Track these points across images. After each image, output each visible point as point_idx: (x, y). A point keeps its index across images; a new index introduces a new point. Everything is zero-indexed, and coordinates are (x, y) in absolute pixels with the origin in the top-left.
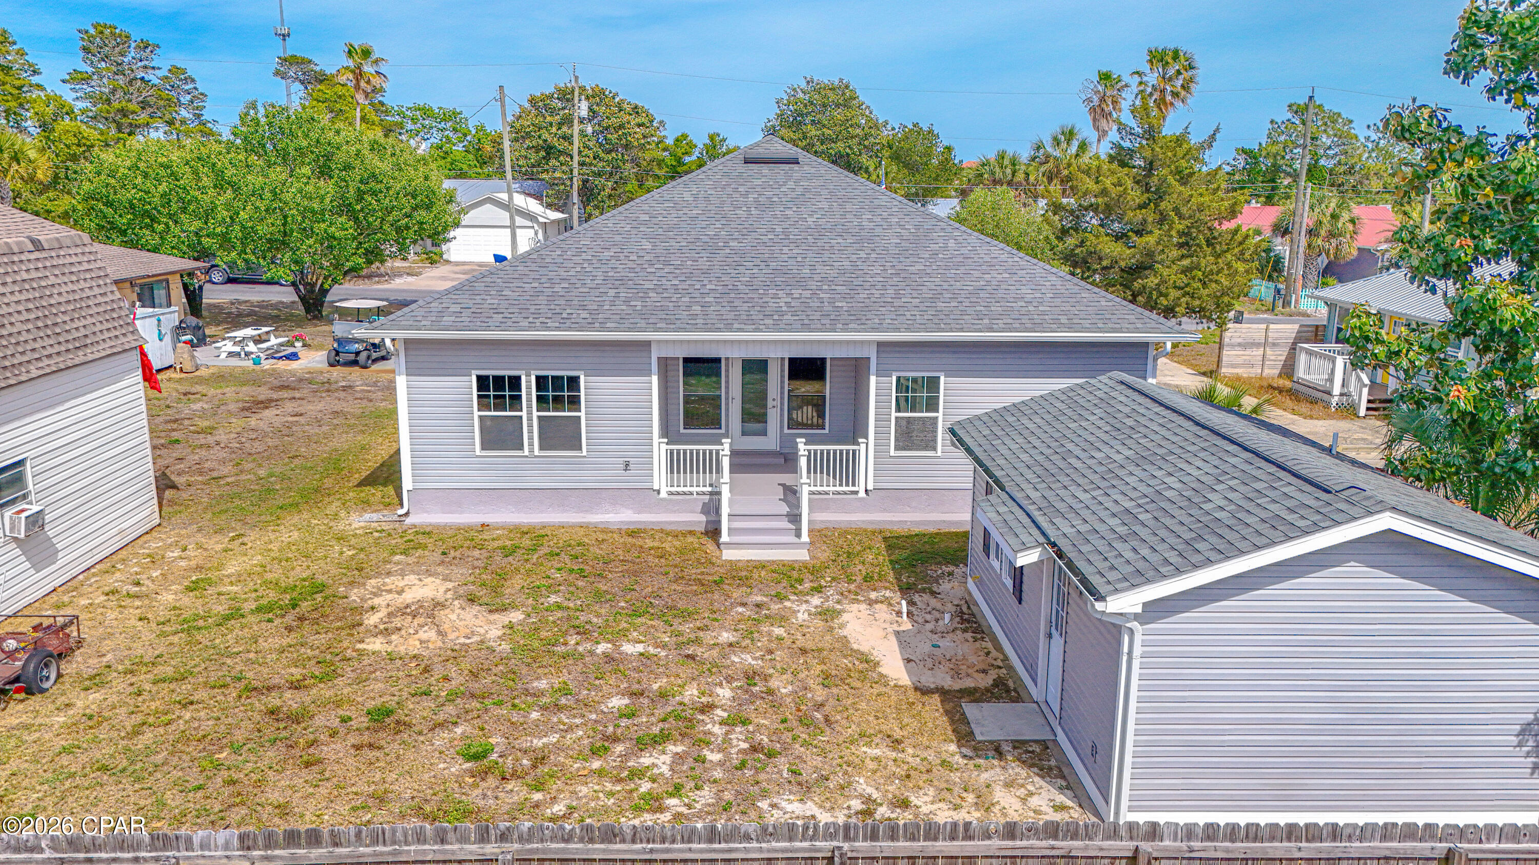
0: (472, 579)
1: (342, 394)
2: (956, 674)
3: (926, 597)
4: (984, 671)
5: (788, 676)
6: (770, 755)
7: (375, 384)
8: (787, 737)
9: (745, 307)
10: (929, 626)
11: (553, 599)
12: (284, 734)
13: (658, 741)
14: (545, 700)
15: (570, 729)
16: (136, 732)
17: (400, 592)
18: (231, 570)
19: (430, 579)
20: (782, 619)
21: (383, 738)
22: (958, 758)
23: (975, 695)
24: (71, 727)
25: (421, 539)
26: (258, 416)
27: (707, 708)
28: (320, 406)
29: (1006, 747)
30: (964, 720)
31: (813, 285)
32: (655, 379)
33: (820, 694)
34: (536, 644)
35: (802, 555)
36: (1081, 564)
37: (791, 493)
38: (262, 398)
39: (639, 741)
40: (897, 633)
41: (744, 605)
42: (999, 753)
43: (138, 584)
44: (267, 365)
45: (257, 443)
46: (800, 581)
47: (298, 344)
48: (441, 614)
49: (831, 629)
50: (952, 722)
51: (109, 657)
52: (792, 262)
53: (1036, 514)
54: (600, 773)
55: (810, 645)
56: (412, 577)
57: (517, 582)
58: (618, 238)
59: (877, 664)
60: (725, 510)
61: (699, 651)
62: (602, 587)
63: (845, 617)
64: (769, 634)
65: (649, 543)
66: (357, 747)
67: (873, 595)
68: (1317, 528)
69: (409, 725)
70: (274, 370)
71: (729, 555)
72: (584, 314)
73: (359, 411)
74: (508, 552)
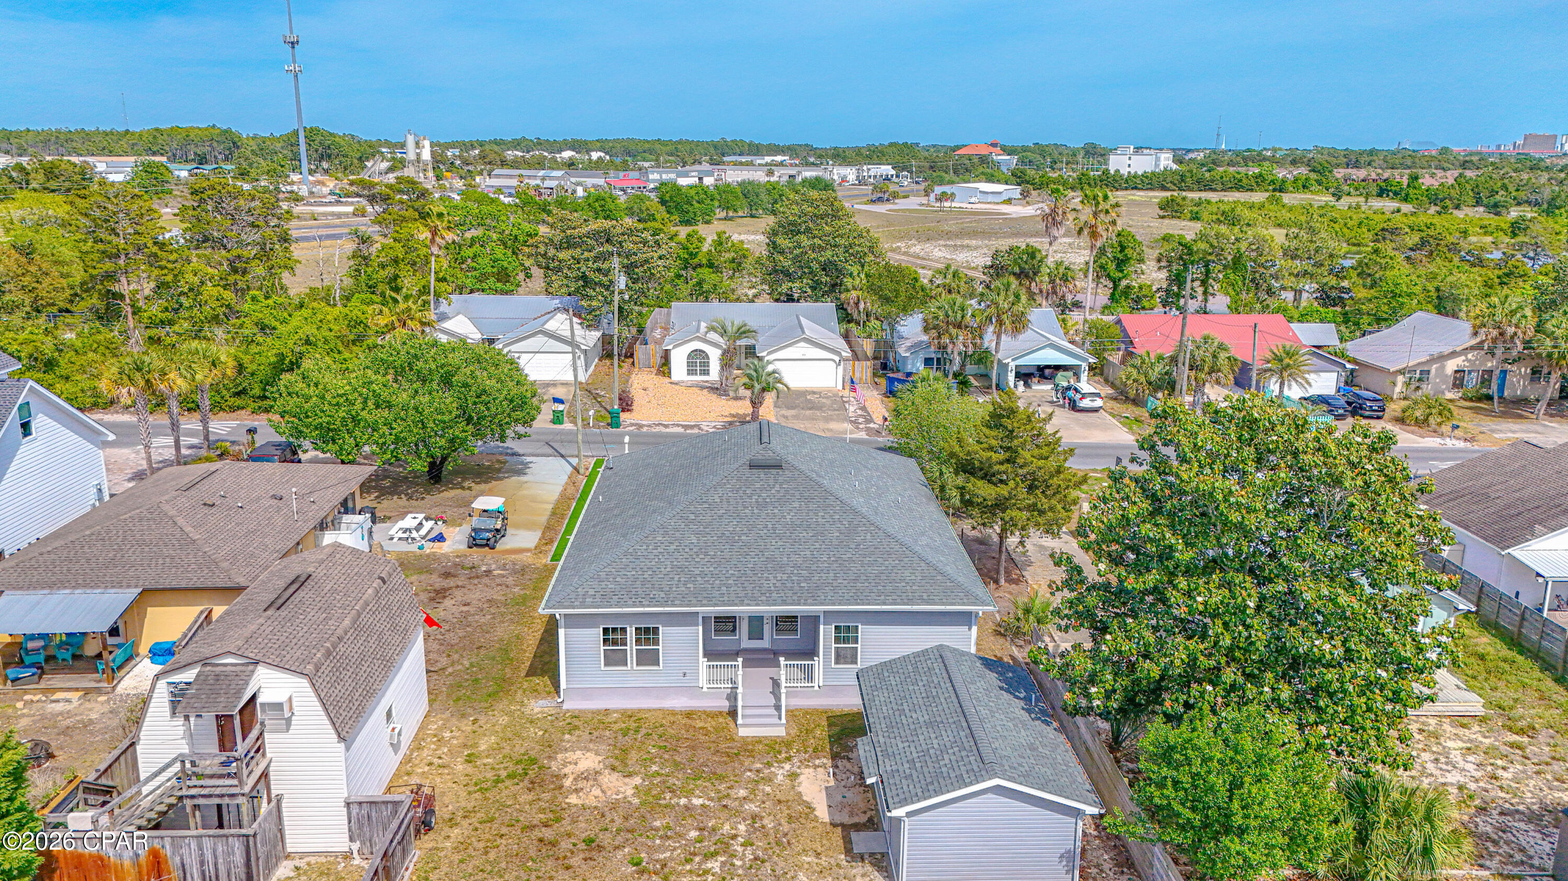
0: (610, 754)
1: (486, 580)
2: (851, 814)
3: (845, 761)
4: (865, 812)
5: (772, 817)
6: (763, 862)
7: (504, 567)
8: (770, 852)
9: (750, 587)
10: (843, 783)
11: (655, 768)
12: (551, 853)
13: (714, 855)
14: (661, 833)
15: (675, 849)
16: (486, 853)
17: (576, 764)
18: (483, 748)
19: (588, 754)
20: (769, 780)
21: (594, 854)
22: (844, 863)
23: (857, 827)
24: (456, 849)
25: (576, 722)
26: (442, 606)
27: (734, 837)
28: (477, 595)
29: (866, 856)
30: (851, 842)
31: (789, 570)
32: (701, 628)
33: (786, 827)
34: (651, 799)
35: (781, 732)
36: (887, 790)
37: (776, 684)
38: (437, 586)
39: (705, 856)
40: (827, 788)
41: (750, 770)
42: (863, 860)
43: (440, 758)
44: (429, 548)
45: (452, 634)
46: (780, 752)
47: (440, 523)
48: (600, 778)
49: (793, 787)
50: (845, 842)
51: (450, 807)
52: (777, 552)
53: (879, 754)
54: (690, 872)
55: (783, 799)
56: (578, 752)
57: (634, 755)
58: (678, 534)
59: (814, 809)
60: (740, 703)
61: (729, 803)
62: (678, 758)
63: (802, 778)
64: (763, 790)
65: (700, 724)
66: (585, 860)
67: (817, 762)
68: (971, 784)
69: (604, 848)
70: (434, 554)
71: (743, 732)
72: (662, 595)
73: (503, 598)
74: (625, 732)
